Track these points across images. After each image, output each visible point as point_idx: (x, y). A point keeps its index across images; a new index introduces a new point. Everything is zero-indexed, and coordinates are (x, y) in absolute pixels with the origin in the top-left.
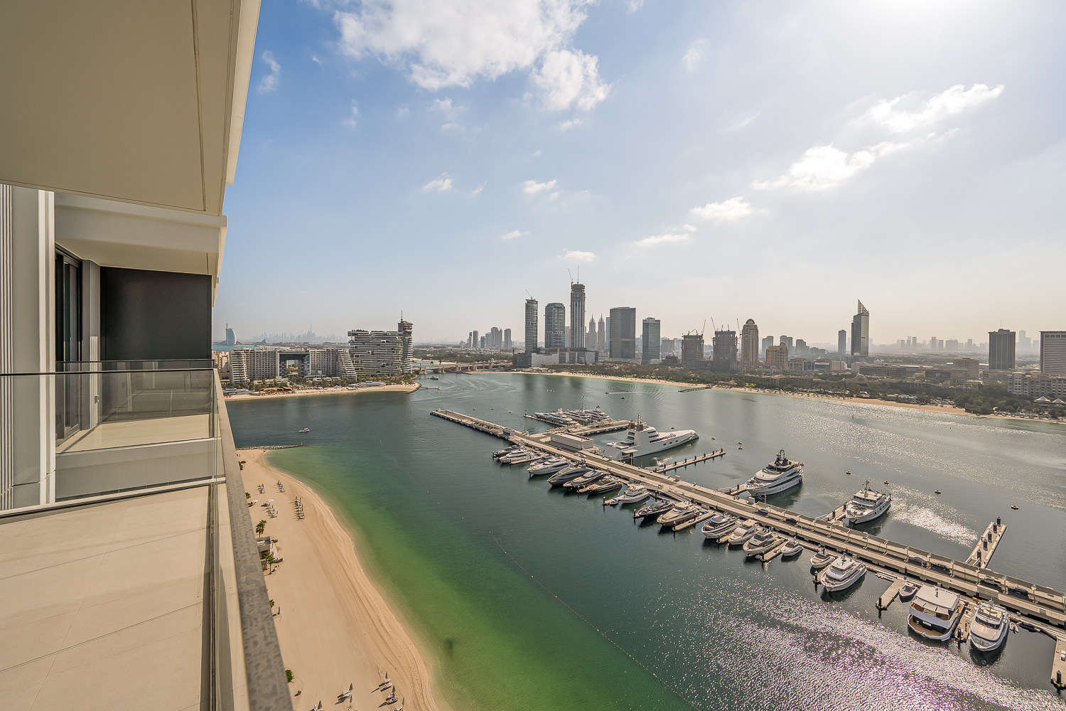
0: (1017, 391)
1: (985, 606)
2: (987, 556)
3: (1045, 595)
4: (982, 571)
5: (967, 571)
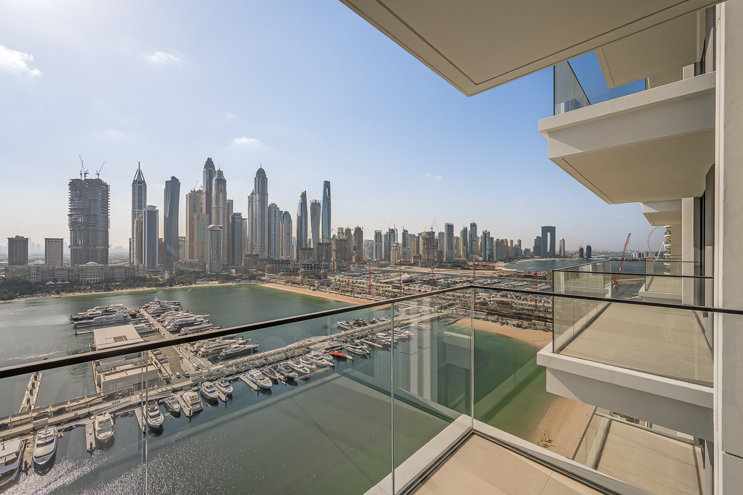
0: (33, 279)
1: (42, 434)
2: (34, 399)
3: (75, 403)
4: (34, 411)
5: (23, 417)
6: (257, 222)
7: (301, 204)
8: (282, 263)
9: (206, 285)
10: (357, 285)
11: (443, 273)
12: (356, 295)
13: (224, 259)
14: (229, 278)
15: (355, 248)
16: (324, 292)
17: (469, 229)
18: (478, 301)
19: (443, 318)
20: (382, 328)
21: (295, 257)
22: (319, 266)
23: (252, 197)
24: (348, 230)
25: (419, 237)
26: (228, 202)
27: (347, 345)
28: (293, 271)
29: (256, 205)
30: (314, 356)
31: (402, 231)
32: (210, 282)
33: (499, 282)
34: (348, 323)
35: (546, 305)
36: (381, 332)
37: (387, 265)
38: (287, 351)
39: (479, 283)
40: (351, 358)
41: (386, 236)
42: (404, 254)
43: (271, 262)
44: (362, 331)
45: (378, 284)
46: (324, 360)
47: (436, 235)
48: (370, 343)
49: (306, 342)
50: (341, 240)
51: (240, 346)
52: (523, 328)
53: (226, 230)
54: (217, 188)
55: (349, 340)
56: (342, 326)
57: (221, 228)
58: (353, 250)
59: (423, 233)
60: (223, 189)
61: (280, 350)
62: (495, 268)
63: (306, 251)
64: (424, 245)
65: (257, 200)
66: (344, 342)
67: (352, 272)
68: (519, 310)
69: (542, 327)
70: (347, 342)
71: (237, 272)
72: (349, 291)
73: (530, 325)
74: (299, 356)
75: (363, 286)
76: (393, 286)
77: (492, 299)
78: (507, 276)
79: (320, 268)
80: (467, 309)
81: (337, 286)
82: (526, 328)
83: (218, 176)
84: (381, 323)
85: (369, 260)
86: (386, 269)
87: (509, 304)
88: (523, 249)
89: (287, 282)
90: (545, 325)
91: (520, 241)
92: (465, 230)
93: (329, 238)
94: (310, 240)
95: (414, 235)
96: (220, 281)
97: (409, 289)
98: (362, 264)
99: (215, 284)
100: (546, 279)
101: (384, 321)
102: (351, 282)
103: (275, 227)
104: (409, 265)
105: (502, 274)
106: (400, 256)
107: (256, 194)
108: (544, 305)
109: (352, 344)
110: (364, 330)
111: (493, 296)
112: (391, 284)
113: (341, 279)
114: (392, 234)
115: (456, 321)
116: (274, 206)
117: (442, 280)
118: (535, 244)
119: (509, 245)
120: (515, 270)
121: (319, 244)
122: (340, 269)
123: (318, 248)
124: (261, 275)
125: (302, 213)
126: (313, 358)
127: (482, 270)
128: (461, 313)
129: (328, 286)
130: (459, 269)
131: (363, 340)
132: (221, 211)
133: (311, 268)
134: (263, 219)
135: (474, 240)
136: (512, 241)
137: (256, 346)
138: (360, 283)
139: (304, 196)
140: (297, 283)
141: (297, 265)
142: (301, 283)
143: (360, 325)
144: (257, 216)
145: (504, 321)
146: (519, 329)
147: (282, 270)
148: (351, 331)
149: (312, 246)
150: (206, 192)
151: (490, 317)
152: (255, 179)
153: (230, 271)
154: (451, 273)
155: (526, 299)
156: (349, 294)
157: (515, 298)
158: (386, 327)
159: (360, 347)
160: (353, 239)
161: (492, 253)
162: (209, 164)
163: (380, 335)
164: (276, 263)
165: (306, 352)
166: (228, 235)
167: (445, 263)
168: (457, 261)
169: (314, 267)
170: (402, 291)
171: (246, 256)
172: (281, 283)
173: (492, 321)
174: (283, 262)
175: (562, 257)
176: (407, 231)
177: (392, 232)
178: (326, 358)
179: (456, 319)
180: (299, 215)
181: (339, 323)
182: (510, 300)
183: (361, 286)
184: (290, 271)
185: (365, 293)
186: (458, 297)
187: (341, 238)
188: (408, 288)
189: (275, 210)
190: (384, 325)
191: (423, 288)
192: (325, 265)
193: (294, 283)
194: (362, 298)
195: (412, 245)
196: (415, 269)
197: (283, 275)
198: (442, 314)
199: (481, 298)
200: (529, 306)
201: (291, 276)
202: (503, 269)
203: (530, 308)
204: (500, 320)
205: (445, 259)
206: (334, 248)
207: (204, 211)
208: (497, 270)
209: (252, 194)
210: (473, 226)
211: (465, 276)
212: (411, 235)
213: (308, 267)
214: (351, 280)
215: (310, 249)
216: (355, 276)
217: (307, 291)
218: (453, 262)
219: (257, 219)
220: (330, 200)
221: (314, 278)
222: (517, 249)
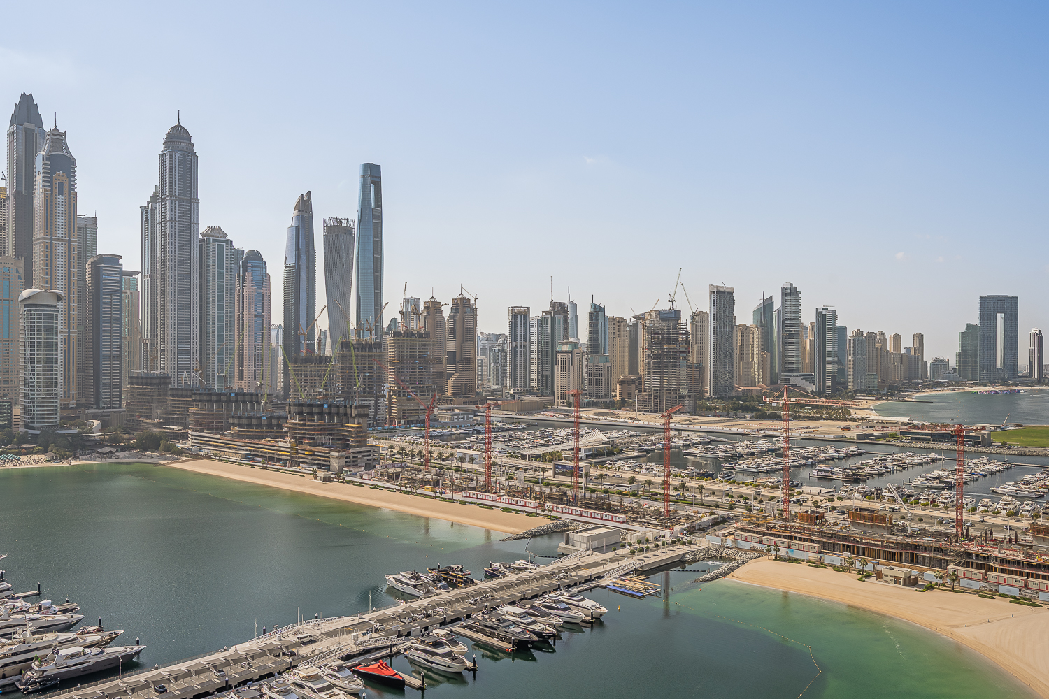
6: (168, 282)
7: (297, 229)
8: (237, 401)
9: (9, 466)
10: (454, 463)
11: (704, 427)
12: (449, 495)
13: (66, 389)
14: (79, 446)
15: (452, 358)
16: (356, 484)
17: (778, 304)
18: (795, 509)
19: (695, 560)
20: (516, 592)
21: (280, 385)
22: (342, 410)
23: (154, 210)
24: (434, 306)
25: (636, 326)
26: (80, 223)
27: (409, 643)
28: (270, 425)
29: (166, 230)
30: (307, 678)
31: (589, 309)
32: (23, 458)
33: (860, 454)
34: (418, 578)
35: (989, 520)
36: (512, 603)
37: (544, 407)
38: (227, 663)
39: (804, 458)
40: (417, 682)
41: (542, 321)
42: (594, 374)
43: (205, 397)
44: (457, 601)
45: (514, 462)
46: (335, 690)
47: (686, 318)
48: (479, 636)
49: (289, 636)
50: (410, 334)
51: (87, 650)
52: (922, 586)
53: (74, 305)
54: (49, 182)
55: (416, 628)
56: (399, 586)
57: (59, 298)
58: (449, 362)
59: (650, 313)
60: (66, 184)
61: (203, 661)
62: (849, 413)
63: (309, 366)
64: (649, 348)
65: (168, 217)
66: (400, 636)
67: (443, 426)
68: (912, 535)
69: (976, 585)
70: (409, 634)
71: (104, 426)
72: (428, 483)
73: (941, 577)
74: (262, 678)
75: (469, 466)
76: (557, 466)
77: (837, 503)
78: (883, 436)
79: (345, 414)
80: (764, 534)
81: (394, 467)
82: (930, 587)
83: (52, 147)
84: (512, 577)
85: (493, 393)
86: (540, 417)
87: (883, 519)
88: (929, 358)
89: (250, 457)
90: (985, 580)
91: (920, 338)
92: (767, 306)
93: (378, 327)
94: (323, 333)
95: (622, 320)
96: (52, 454)
97: (601, 476)
98: (475, 403)
99: (39, 462)
100: (991, 445)
101: (522, 570)
102: (435, 455)
103: (221, 297)
104: (607, 406)
105: (870, 431)
106: (583, 379)
107: (163, 200)
108: (983, 521)
109: (422, 642)
110: (463, 599)
111: (841, 493)
112: (550, 461)
113: (408, 447)
114: (560, 318)
115: (732, 570)
116: (217, 235)
117: (699, 450)
118: (963, 346)
119: (890, 348)
120: (906, 419)
121: (345, 345)
122: (411, 418)
123: (343, 359)
124: (176, 437)
125: (298, 257)
126: (301, 687)
127: (812, 419)
128: (748, 546)
129: (369, 467)
130: (748, 416)
131: (457, 628)
132: (60, 248)
133: (321, 414)
134: (184, 274)
135: (791, 335)
136: (897, 338)
137: (136, 649)
138: (462, 459)
139: (304, 206)
140: (279, 460)
141: (282, 407)
142: (293, 460)
143: (452, 585)
144: (168, 264)
145: (869, 568)
146: (912, 591)
147: (236, 421)
148: (424, 602)
149: (328, 352)
150: (18, 194)
151: (828, 558)
152: (162, 155)
153: (85, 425)
154: (726, 430)
155: (934, 502)
156: (427, 490)
157: (900, 501)
158: (527, 589)
159: (446, 650)
160: (448, 330)
161: (842, 372)
162: (26, 111)
163: (509, 612)
164: (219, 401)
165: (285, 666)
166: (82, 321)
167: (708, 399)
168: (745, 395)
169: (330, 414)
170: (583, 480)
171: (134, 380)
172: (234, 458)
173: (836, 568)
174: (240, 398)
175: (1035, 383)
176: (602, 309)
177: (560, 311)
178: (344, 683)
179: (733, 563)
180: (292, 261)
181: (390, 578)
182: (888, 506)
183: (464, 466)
184: (259, 425)
185: (474, 489)
186: (741, 497)
187: (412, 327)
188: (599, 472)
189: (221, 248)
190: (524, 582)
191: (644, 471)
192: (360, 407)
193: (271, 459)
194: (465, 503)
195: (617, 350)
196: (625, 416)
197: (239, 436)
198: (692, 548)
199: (806, 501)
200: (941, 523)
201: (261, 438)
202: (872, 418)
203: (942, 529)
204: (858, 565)
205: (708, 391)
206: (391, 356)
207: (11, 250)
208: (855, 420)
209: (154, 199)
210: (790, 294)
211: (765, 436)
212: (613, 320)
213: (310, 414)
214: (436, 451)
215: (323, 360)
216: (450, 437)
217: (307, 484)
218: (732, 398)
219: (168, 272)
220: (380, 217)
221: (329, 445)
222: (912, 360)
